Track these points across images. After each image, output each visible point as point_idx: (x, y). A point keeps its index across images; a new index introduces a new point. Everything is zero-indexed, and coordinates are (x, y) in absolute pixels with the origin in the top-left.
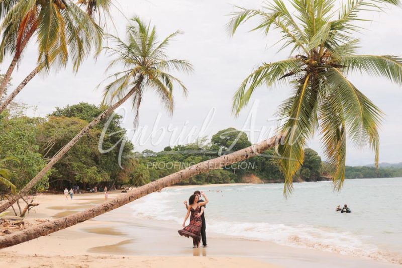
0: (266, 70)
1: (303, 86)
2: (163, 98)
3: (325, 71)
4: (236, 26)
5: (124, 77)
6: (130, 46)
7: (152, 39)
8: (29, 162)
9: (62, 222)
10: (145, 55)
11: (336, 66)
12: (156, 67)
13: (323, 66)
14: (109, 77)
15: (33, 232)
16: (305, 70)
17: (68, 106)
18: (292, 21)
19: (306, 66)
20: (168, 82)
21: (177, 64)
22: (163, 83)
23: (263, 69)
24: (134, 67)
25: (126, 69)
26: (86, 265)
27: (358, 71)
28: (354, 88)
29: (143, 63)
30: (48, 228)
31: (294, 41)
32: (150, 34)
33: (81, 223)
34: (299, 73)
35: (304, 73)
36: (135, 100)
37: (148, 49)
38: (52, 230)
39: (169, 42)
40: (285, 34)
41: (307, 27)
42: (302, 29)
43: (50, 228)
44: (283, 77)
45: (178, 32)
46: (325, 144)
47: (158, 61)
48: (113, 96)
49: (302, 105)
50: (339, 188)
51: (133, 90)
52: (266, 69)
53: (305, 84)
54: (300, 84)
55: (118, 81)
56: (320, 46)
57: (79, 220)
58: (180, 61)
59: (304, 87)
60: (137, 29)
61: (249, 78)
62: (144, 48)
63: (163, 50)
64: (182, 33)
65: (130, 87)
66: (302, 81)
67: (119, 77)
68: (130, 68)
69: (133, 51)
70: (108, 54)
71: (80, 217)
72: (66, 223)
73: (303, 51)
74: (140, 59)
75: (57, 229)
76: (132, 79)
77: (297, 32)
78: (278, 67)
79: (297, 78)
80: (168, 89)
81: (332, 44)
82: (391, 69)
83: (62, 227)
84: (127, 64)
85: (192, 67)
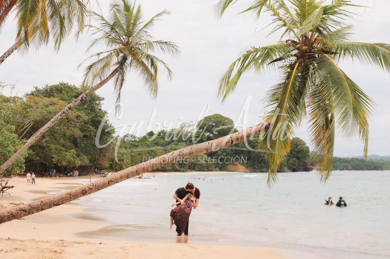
0: (254, 55)
1: (292, 72)
2: (147, 80)
3: (315, 57)
4: (224, 8)
5: (107, 57)
6: (113, 25)
7: (137, 18)
8: (4, 142)
9: (38, 205)
10: (129, 34)
11: (327, 52)
12: (140, 48)
13: (314, 52)
14: (91, 56)
15: (6, 214)
16: (295, 55)
17: (47, 86)
18: (284, 4)
19: (296, 51)
20: (152, 64)
21: (162, 46)
22: (147, 65)
23: (252, 53)
24: (118, 46)
25: (109, 49)
26: (62, 250)
27: (350, 58)
28: (345, 75)
29: (127, 43)
30: (22, 210)
31: (285, 25)
32: (135, 12)
33: (58, 206)
34: (288, 58)
35: (294, 59)
36: (117, 81)
37: (133, 29)
38: (27, 213)
39: (155, 22)
40: (276, 17)
41: (299, 11)
42: (294, 13)
43: (24, 211)
44: (272, 62)
45: (164, 12)
46: (312, 133)
47: (143, 42)
48: (95, 77)
49: (290, 91)
50: (326, 178)
51: (116, 71)
52: (255, 53)
53: (295, 70)
54: (289, 70)
55: (100, 61)
56: (311, 31)
57: (55, 203)
58: (166, 43)
59: (294, 73)
60: (122, 8)
61: (236, 62)
62: (128, 27)
63: (148, 31)
64: (169, 13)
65: (113, 68)
66: (292, 67)
67: (102, 56)
68: (113, 48)
69: (117, 30)
70: (90, 33)
71: (56, 200)
72: (42, 206)
73: (294, 36)
74: (124, 38)
75: (31, 212)
76: (115, 60)
77: (288, 16)
78: (268, 51)
79: (287, 63)
80: (153, 71)
81: (324, 30)
82: (384, 57)
83: (38, 211)
84: (110, 44)
85: (178, 49)
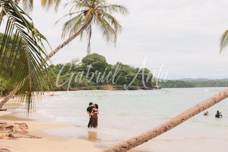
2: (104, 33)
14: (66, 16)
20: (113, 21)
21: (117, 9)
22: (108, 22)
25: (77, 10)
29: (93, 6)
30: (124, 147)
38: (127, 149)
43: (125, 147)
51: (84, 27)
57: (146, 140)
58: (119, 6)
68: (80, 10)
71: (147, 137)
72: (137, 142)
74: (90, 3)
75: (130, 148)
83: (134, 146)
84: (78, 7)
85: (128, 11)
